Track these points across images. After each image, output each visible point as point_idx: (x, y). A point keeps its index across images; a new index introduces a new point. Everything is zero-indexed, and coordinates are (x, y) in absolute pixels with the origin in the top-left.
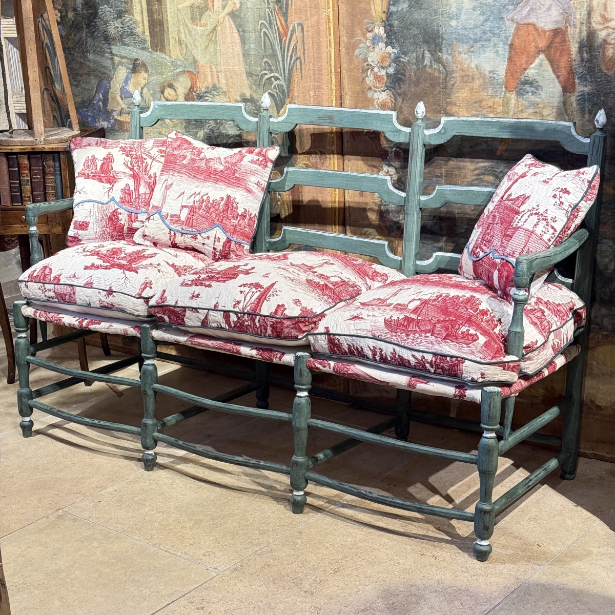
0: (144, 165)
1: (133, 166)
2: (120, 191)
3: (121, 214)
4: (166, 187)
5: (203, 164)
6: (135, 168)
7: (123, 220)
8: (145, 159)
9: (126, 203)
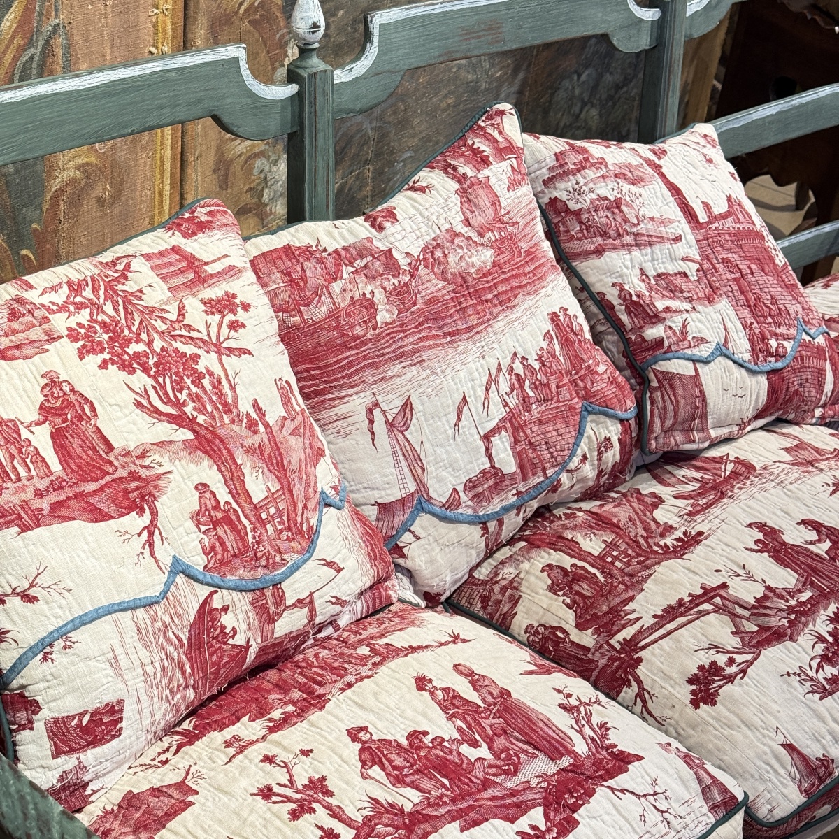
0: (206, 382)
1: (180, 405)
2: (190, 525)
3: (225, 609)
4: (390, 425)
5: (432, 285)
6: (189, 409)
7: (241, 628)
8: (195, 358)
9: (237, 562)
